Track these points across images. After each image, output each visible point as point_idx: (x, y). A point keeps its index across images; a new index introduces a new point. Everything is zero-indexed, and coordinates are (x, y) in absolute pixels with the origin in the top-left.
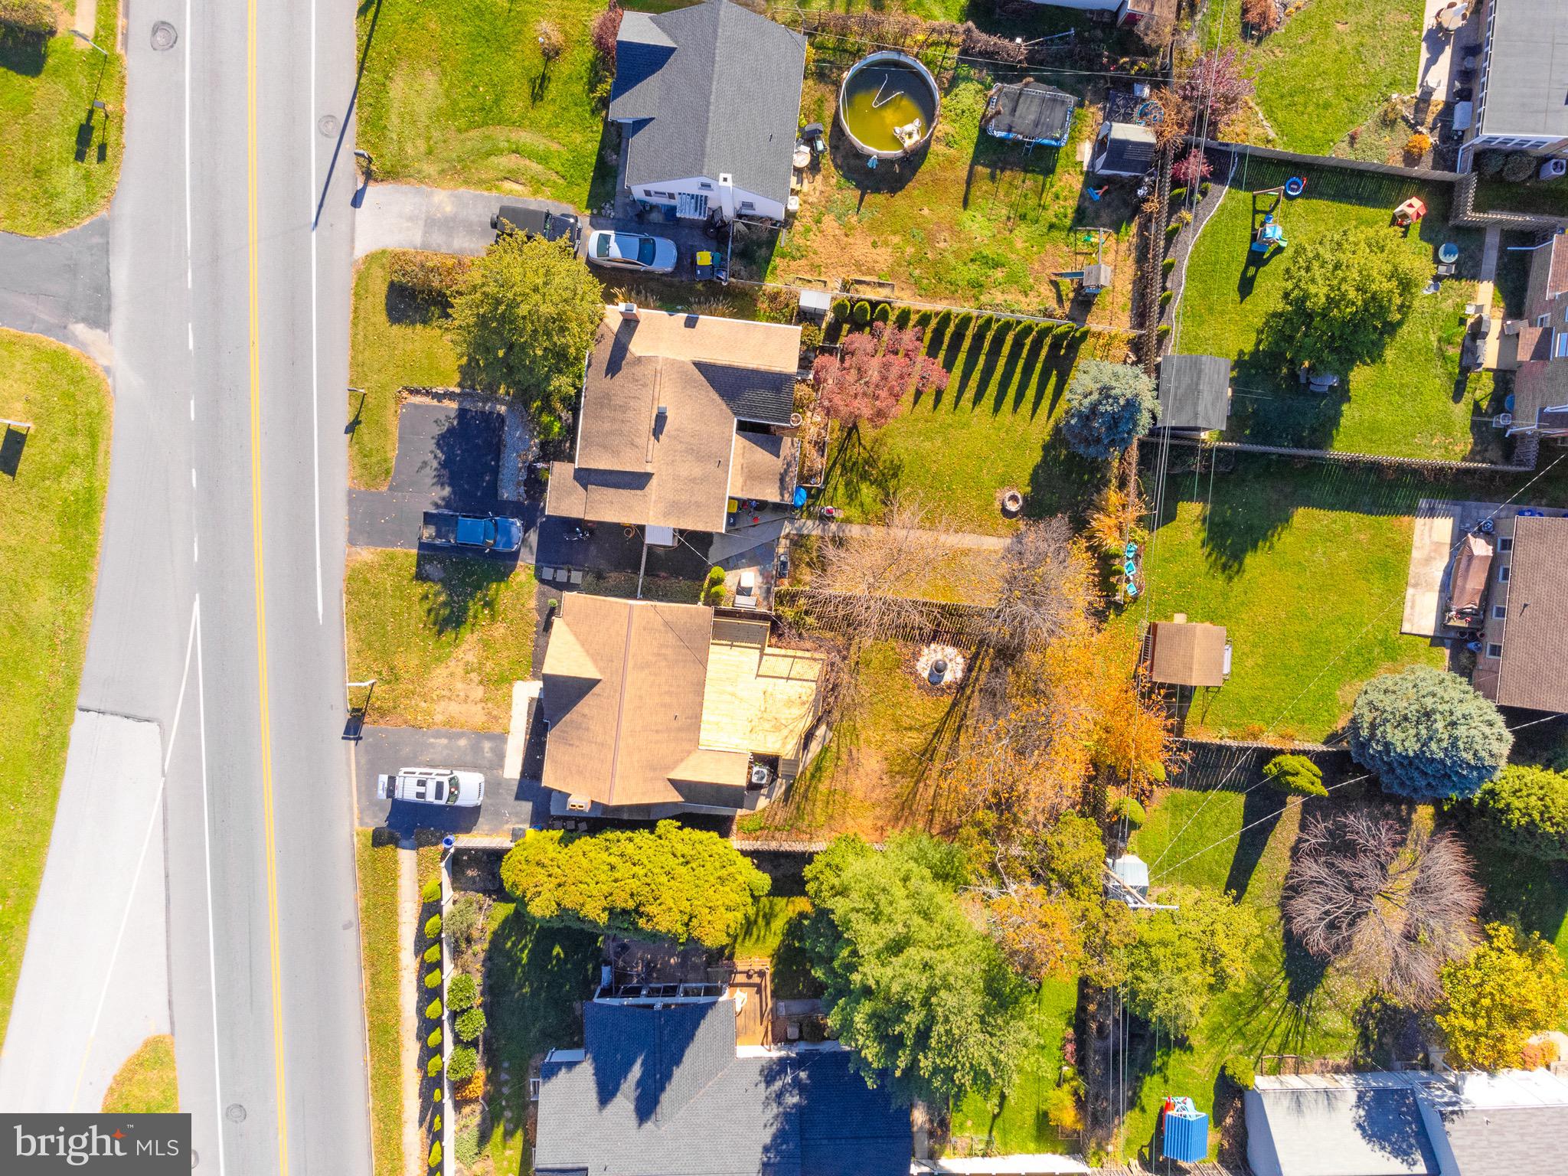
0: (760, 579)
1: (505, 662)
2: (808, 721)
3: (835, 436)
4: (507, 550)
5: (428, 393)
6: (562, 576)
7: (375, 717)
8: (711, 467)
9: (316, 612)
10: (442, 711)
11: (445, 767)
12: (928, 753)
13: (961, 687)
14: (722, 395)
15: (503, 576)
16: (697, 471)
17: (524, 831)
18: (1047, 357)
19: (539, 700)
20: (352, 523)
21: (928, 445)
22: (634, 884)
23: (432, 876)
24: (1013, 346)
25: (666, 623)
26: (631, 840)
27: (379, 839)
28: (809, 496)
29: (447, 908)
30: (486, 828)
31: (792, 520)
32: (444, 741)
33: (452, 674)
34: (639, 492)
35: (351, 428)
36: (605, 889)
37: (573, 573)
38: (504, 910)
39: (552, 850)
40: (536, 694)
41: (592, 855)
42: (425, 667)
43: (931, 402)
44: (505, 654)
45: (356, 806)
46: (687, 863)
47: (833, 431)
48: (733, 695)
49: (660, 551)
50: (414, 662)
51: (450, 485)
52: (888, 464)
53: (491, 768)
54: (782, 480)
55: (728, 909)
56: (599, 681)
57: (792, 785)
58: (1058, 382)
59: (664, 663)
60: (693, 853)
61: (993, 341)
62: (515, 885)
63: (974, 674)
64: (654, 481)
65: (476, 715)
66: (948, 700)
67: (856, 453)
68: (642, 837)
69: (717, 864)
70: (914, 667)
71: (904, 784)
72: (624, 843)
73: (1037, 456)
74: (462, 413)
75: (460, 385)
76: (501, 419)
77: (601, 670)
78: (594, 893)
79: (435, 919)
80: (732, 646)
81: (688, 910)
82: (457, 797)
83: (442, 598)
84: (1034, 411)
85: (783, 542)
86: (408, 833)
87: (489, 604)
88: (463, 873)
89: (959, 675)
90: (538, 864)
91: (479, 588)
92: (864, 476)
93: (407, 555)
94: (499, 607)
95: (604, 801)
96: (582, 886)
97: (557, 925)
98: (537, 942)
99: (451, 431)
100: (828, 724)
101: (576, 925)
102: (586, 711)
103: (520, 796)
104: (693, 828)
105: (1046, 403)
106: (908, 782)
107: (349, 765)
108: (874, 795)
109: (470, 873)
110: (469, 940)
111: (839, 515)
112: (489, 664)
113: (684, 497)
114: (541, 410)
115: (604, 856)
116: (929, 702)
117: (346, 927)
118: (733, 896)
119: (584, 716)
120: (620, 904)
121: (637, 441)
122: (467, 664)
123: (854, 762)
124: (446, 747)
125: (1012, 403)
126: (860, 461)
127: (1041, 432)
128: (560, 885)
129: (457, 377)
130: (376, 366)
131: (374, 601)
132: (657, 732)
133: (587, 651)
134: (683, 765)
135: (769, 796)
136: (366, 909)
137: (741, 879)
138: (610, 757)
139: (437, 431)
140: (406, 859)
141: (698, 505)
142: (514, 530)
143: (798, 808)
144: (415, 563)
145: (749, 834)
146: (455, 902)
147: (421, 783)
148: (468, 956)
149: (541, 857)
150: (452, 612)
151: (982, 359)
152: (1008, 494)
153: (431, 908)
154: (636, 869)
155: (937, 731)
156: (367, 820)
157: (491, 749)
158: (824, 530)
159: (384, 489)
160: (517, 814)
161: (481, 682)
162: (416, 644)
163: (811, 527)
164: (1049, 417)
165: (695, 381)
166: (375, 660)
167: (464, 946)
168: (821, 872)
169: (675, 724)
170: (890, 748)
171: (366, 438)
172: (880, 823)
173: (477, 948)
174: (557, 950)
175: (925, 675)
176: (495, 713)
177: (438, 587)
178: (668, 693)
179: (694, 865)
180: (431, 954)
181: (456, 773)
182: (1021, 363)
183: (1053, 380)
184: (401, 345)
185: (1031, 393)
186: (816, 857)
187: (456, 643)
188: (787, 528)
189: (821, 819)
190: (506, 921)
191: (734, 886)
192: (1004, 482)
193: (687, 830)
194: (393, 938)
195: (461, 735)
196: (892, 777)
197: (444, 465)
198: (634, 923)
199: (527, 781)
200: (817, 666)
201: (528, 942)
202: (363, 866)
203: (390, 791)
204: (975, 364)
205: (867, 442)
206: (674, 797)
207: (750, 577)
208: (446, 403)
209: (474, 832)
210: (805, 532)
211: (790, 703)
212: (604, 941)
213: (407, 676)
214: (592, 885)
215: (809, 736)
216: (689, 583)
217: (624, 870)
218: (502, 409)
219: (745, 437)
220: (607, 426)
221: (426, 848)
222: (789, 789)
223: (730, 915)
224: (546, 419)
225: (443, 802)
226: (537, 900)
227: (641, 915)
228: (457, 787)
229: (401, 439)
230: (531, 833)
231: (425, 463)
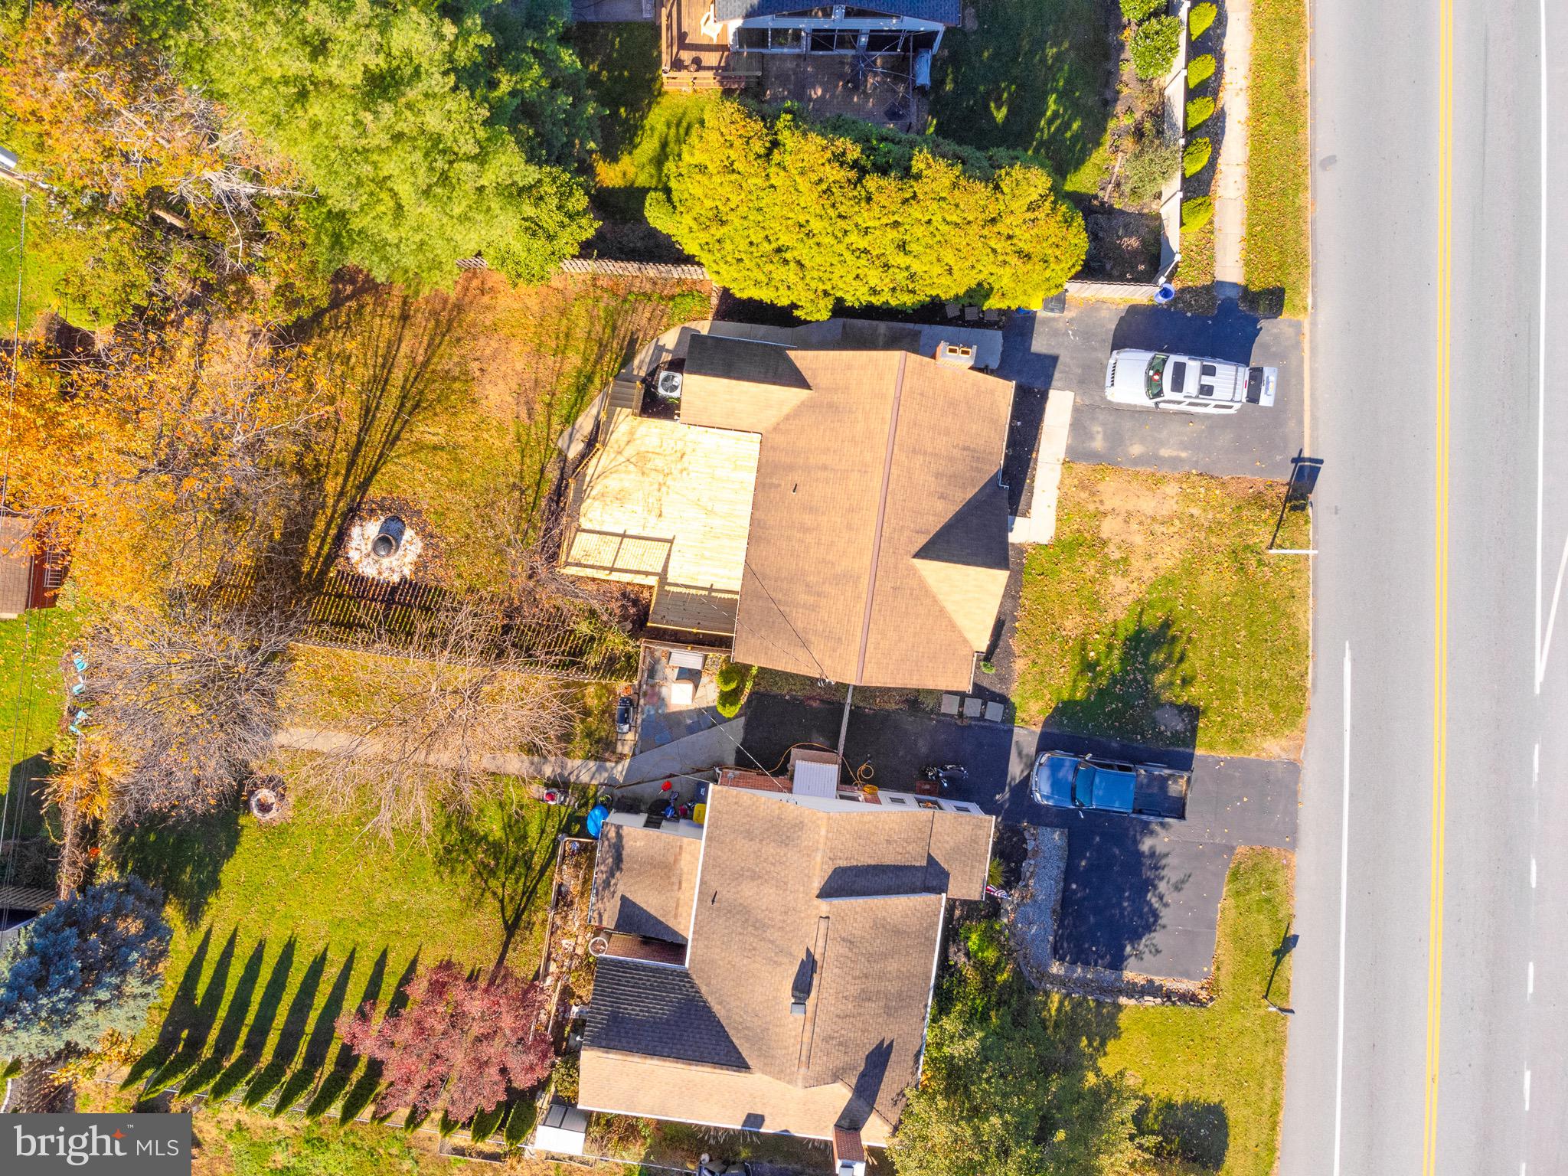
0: (664, 691)
1: (1066, 574)
2: (592, 468)
3: (541, 915)
4: (1059, 754)
5: (1168, 996)
6: (973, 708)
7: (1270, 494)
8: (726, 894)
9: (1354, 660)
10: (1167, 500)
11: (1166, 413)
12: (412, 405)
13: (353, 514)
14: (707, 1009)
15: (1064, 711)
16: (748, 891)
17: (1045, 308)
18: (210, 1027)
19: (1014, 513)
20: (1293, 796)
21: (397, 896)
22: (866, 217)
23: (1191, 238)
24: (263, 1044)
25: (805, 645)
26: (874, 291)
27: (1274, 300)
28: (582, 821)
29: (1172, 187)
30: (1104, 314)
31: (611, 784)
32: (1165, 452)
33: (1149, 557)
34: (843, 863)
35: (1288, 943)
36: (915, 211)
37: (954, 711)
38: (1082, 181)
39: (1004, 279)
40: (1019, 521)
41: (937, 269)
42: (1190, 570)
43: (391, 957)
44: (1065, 587)
45: (1307, 355)
46: (779, 250)
47: (544, 921)
48: (710, 512)
49: (818, 741)
50: (1207, 579)
51: (1141, 854)
52: (459, 868)
53: (1093, 408)
54: (618, 859)
55: (702, 169)
56: (917, 555)
57: (623, 365)
58: (194, 987)
59: (811, 579)
60: (770, 267)
61: (292, 1053)
62: (1068, 222)
63: (333, 532)
64: (817, 884)
65: (1114, 492)
66: (374, 492)
67: (509, 886)
68: (856, 295)
69: (728, 246)
70: (426, 547)
71: (447, 360)
72: (885, 285)
73: (229, 872)
74: (1117, 963)
75: (1119, 1008)
76: (1057, 952)
77: (913, 570)
78: (935, 205)
79: (1193, 169)
80: (711, 589)
81: (773, 170)
82: (1151, 366)
83: (1161, 678)
84: (231, 943)
85: (626, 750)
86: (1228, 308)
87: (1089, 666)
88: (1143, 242)
89: (355, 531)
90: (1028, 256)
91: (1101, 693)
92: (496, 849)
93: (1212, 747)
94: (1072, 662)
95: (913, 357)
96: (954, 218)
97: (1000, 153)
98: (1032, 127)
99: (1136, 936)
100: (565, 459)
101: (967, 151)
102: (940, 505)
103: (1050, 362)
104: (773, 306)
105: (214, 953)
106: (440, 364)
107: (1314, 418)
108: (494, 344)
109: (1133, 242)
110: (1139, 133)
111: (537, 790)
112: (1090, 571)
113: (770, 850)
114: (997, 967)
115: (916, 267)
116: (405, 490)
117: (1331, 160)
118: (698, 191)
119: (942, 497)
120: (890, 183)
121: (843, 950)
122: (1125, 573)
123: (524, 396)
124: (1162, 444)
125: (266, 958)
126: (502, 875)
127: (221, 909)
128: (993, 221)
129: (1123, 1020)
130: (1246, 1040)
131: (1265, 675)
132: (825, 468)
133: (935, 601)
134: (786, 409)
135: (660, 349)
136: (1299, 188)
137: (688, 220)
138: (902, 430)
139: (1157, 937)
140: (1230, 268)
141: (749, 835)
142: (1046, 788)
143: (614, 328)
144: (1200, 734)
145: (692, 290)
146: (1159, 196)
147: (1206, 390)
148: (1141, 108)
149: (1022, 268)
150: (1146, 655)
151: (310, 1027)
152: (273, 814)
153: (1197, 188)
154: (862, 244)
155: (393, 444)
156: (1289, 331)
157: (1092, 438)
158: (563, 766)
159: (1241, 849)
160: (1055, 333)
161: (1104, 543)
162: (1202, 606)
163: (583, 771)
164: (209, 933)
165: (747, 1038)
166: (1268, 582)
167: (1147, 125)
168: (563, 226)
169: (797, 477)
170: (468, 418)
171: (1266, 929)
172: (486, 299)
173: (1127, 121)
174: (1000, 115)
175: (409, 533)
176: (1084, 495)
177: (1166, 696)
178: (806, 530)
179: (767, 248)
180: (1201, 112)
181: (1151, 403)
182: (250, 1018)
183: (201, 989)
184: (1207, 1071)
185: (236, 971)
186: (576, 251)
187: (1143, 606)
188: (619, 771)
189: (578, 310)
190: (1079, 163)
191: (697, 209)
192: (278, 834)
193: (784, 302)
194: (1258, 141)
195: (1137, 461)
196: (466, 373)
197: (1149, 885)
198: (869, 150)
199: (1037, 386)
200: (576, 553)
201: (1045, 129)
202: (1300, 258)
203: (1256, 378)
204: (321, 1018)
205: (491, 904)
206: (803, 359)
207: (679, 697)
208: (1140, 980)
209: (1123, 307)
210: (592, 764)
211: (621, 497)
212: (925, 127)
213: (1220, 557)
214: (937, 219)
215: (591, 443)
216: (775, 690)
217: (884, 241)
218: (1056, 968)
219: (675, 933)
220: (892, 966)
221: (1199, 283)
222: (627, 359)
223: (699, 158)
224: (991, 955)
225: (1174, 359)
226: (1035, 197)
227: (855, 165)
228: (1149, 381)
229: (1211, 926)
230: (1036, 305)
231: (1177, 888)
